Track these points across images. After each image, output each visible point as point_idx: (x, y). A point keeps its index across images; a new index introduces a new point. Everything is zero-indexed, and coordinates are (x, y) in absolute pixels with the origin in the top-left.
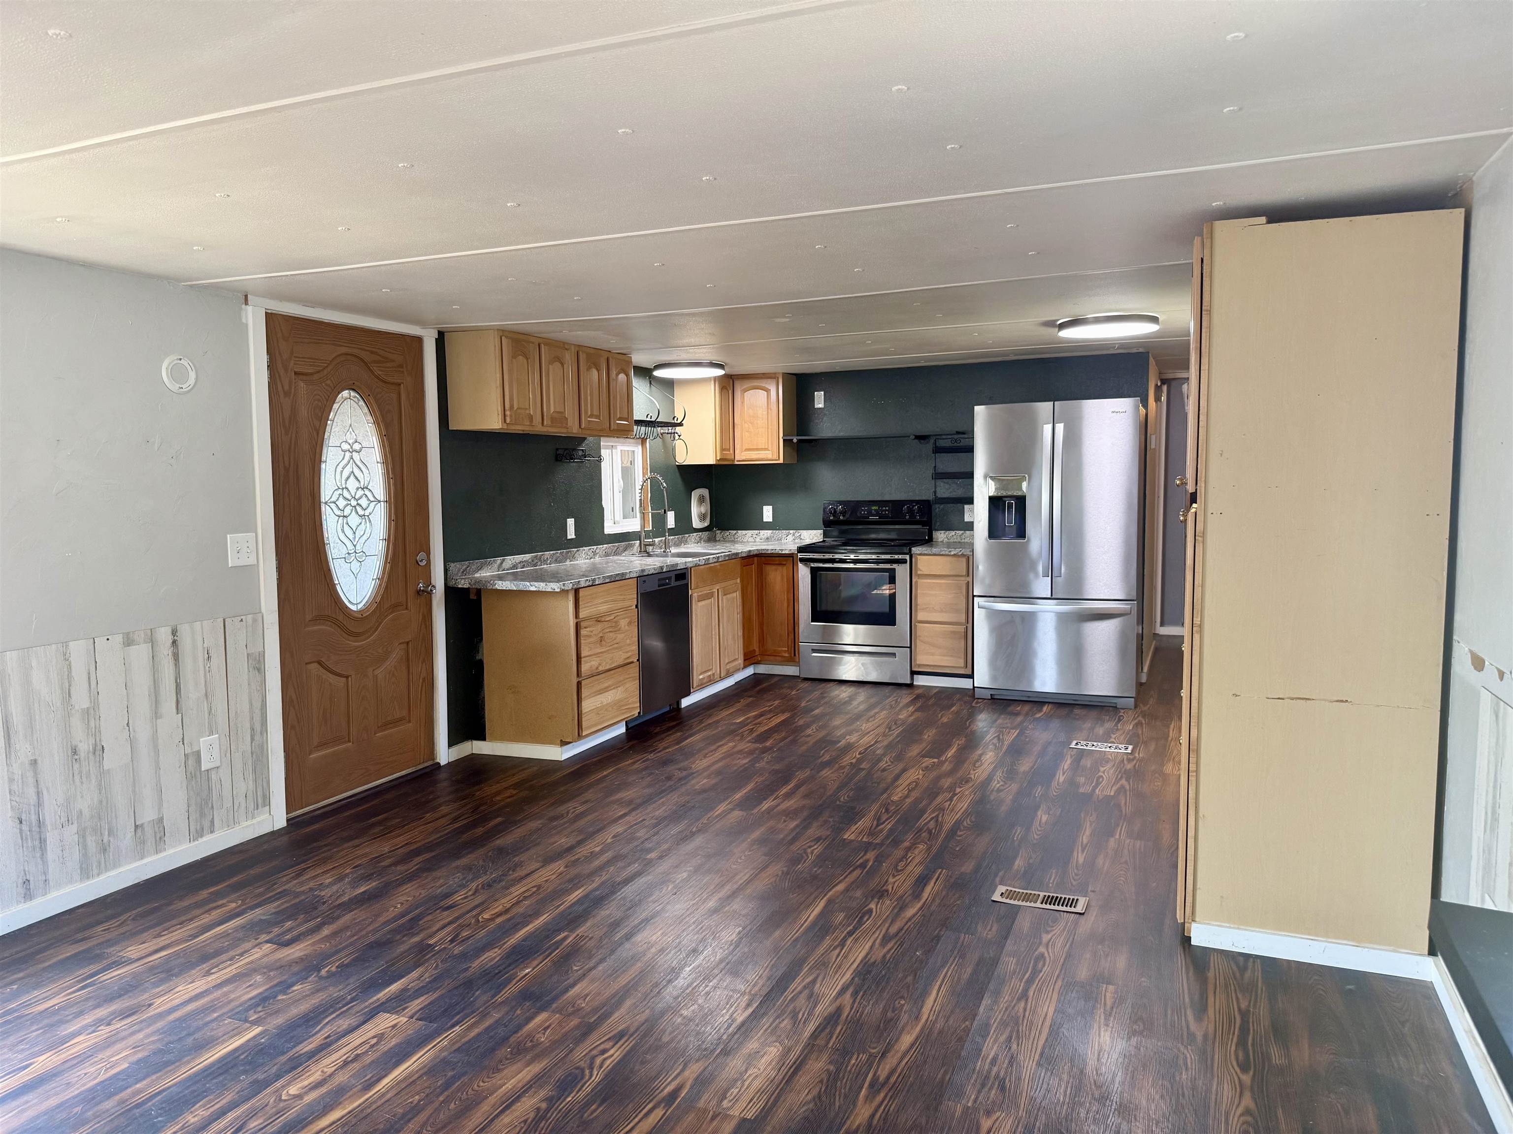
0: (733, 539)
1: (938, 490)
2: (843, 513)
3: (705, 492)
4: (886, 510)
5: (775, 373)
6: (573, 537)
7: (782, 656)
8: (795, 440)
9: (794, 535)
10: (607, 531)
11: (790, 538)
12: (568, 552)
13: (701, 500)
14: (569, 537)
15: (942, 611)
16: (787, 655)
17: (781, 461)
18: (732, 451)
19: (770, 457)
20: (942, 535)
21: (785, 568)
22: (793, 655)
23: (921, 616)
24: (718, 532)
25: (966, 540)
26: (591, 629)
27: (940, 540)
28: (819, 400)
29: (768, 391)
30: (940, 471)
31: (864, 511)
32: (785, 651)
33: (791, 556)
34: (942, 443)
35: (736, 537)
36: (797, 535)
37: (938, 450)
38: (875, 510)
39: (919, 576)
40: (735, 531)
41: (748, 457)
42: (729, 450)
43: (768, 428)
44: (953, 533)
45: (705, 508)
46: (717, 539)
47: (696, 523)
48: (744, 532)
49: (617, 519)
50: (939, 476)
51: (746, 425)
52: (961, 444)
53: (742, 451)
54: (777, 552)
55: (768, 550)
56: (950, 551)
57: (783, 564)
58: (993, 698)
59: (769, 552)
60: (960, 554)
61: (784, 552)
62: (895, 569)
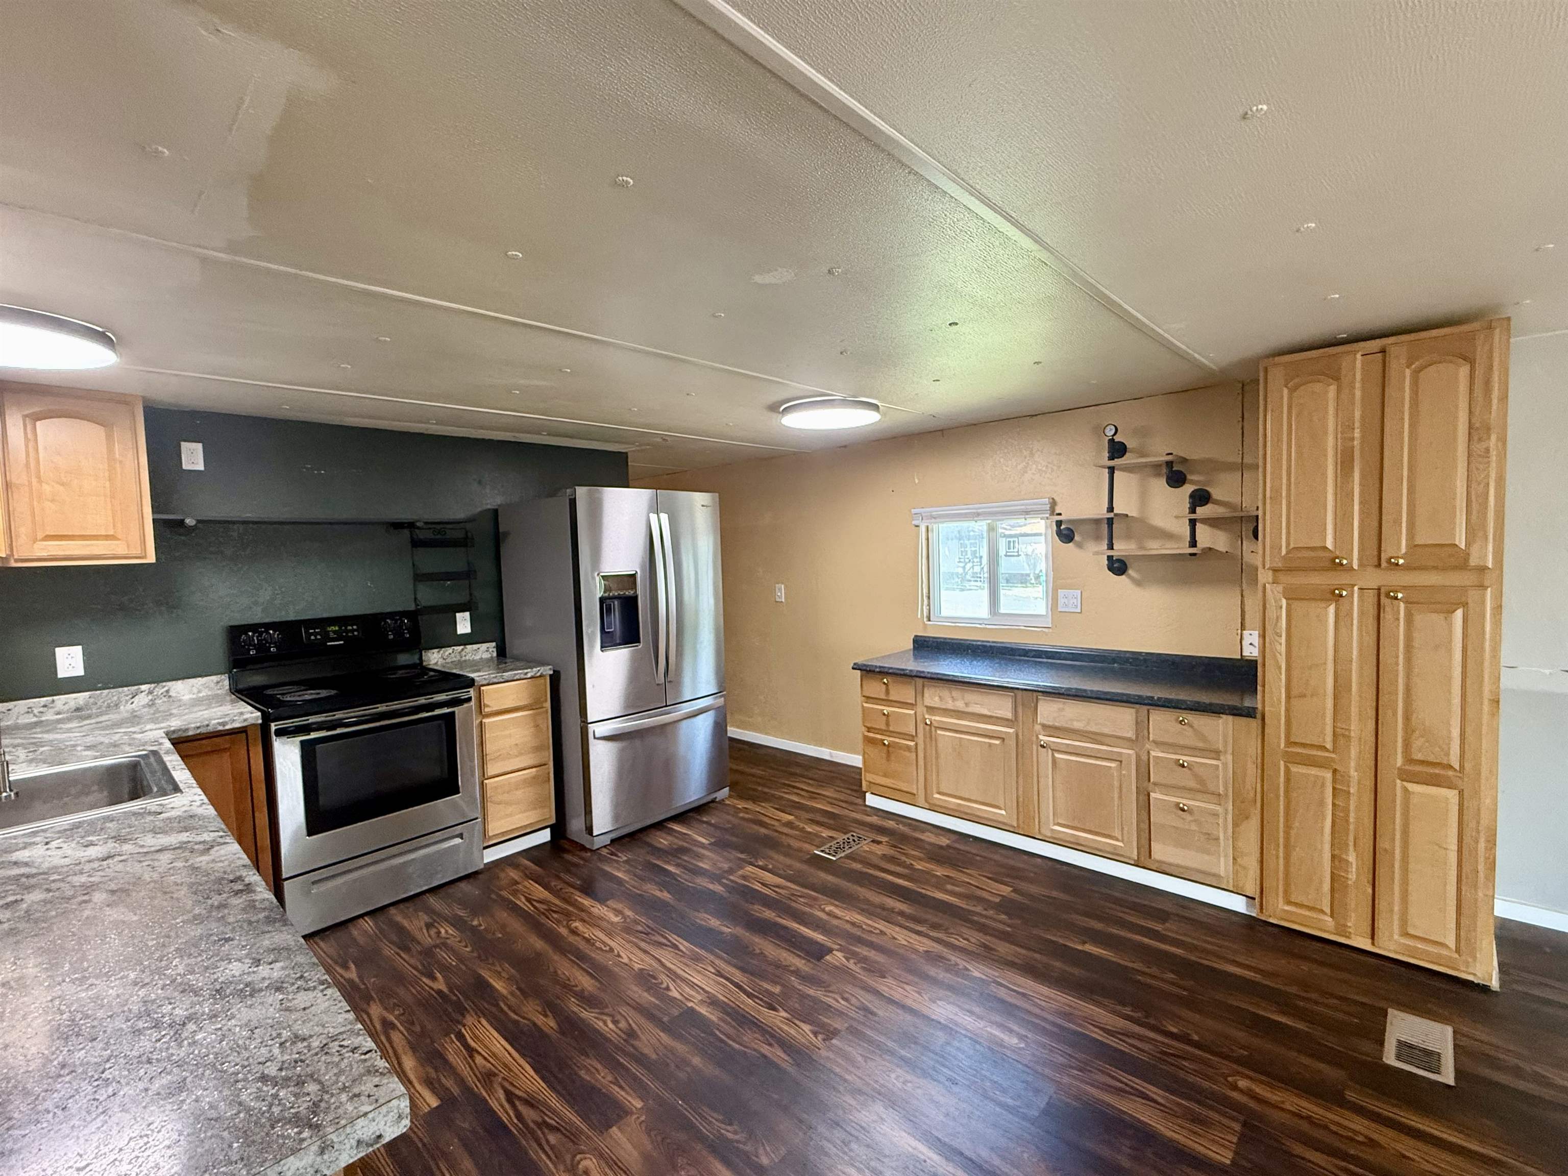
1: (419, 596)
2: (282, 642)
4: (353, 630)
5: (124, 398)
9: (151, 692)
11: (143, 698)
15: (518, 754)
17: (151, 559)
19: (118, 551)
20: (435, 655)
21: (226, 755)
23: (492, 768)
25: (467, 658)
27: (433, 662)
28: (194, 456)
29: (104, 424)
30: (420, 571)
31: (315, 635)
33: (243, 731)
34: (421, 535)
36: (160, 691)
37: (416, 543)
38: (334, 632)
39: (487, 715)
41: (57, 553)
44: (450, 650)
48: (3, 706)
50: (419, 577)
51: (44, 487)
52: (446, 536)
53: (35, 540)
54: (210, 729)
55: (187, 730)
56: (526, 674)
57: (225, 750)
58: (613, 841)
59: (191, 733)
60: (539, 674)
61: (227, 727)
62: (453, 713)
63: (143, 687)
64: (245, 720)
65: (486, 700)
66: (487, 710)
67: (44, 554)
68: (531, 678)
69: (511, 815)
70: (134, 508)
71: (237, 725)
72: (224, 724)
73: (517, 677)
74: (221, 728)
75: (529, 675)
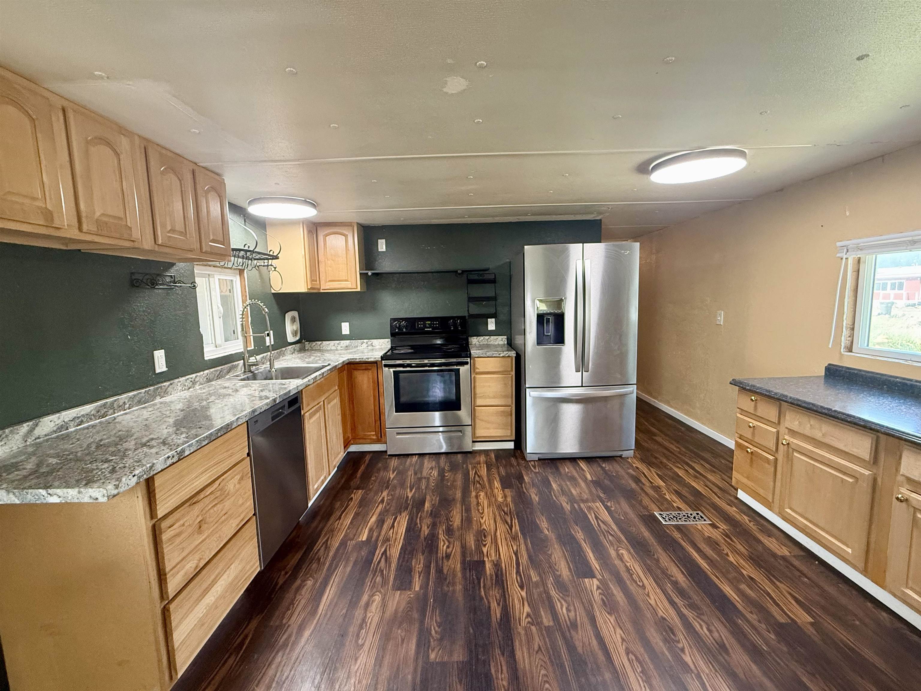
0: (319, 348)
1: (470, 309)
2: (406, 327)
3: (295, 314)
4: (436, 324)
5: (351, 222)
6: (165, 369)
7: (371, 439)
8: (370, 274)
9: (367, 343)
10: (208, 356)
11: (365, 345)
12: (157, 388)
13: (293, 320)
14: (158, 371)
15: (494, 397)
16: (374, 437)
17: (359, 289)
18: (318, 282)
19: (350, 286)
20: (475, 340)
21: (370, 371)
22: (380, 437)
23: (479, 402)
24: (307, 343)
25: (491, 343)
26: (181, 522)
27: (474, 343)
28: (382, 245)
29: (346, 236)
30: (471, 296)
31: (420, 325)
32: (373, 435)
33: (375, 362)
34: (472, 277)
35: (321, 346)
36: (370, 343)
37: (469, 282)
38: (428, 324)
39: (477, 373)
40: (321, 342)
41: (332, 287)
42: (316, 281)
43: (347, 264)
44: (482, 338)
45: (296, 326)
46: (306, 348)
47: (290, 338)
48: (328, 342)
49: (219, 342)
50: (471, 300)
51: (329, 262)
52: (485, 278)
53: (326, 282)
54: (364, 360)
55: (356, 359)
56: (500, 354)
57: (369, 369)
58: (539, 459)
59: (357, 360)
60: (507, 355)
61: (369, 360)
62: (459, 369)
63: (365, 341)
64: (375, 358)
65: (477, 365)
66: (477, 370)
67: (328, 287)
68: (503, 357)
69: (488, 429)
70: (353, 270)
71: (372, 360)
72: (368, 358)
73: (495, 355)
74: (367, 360)
75: (501, 355)
